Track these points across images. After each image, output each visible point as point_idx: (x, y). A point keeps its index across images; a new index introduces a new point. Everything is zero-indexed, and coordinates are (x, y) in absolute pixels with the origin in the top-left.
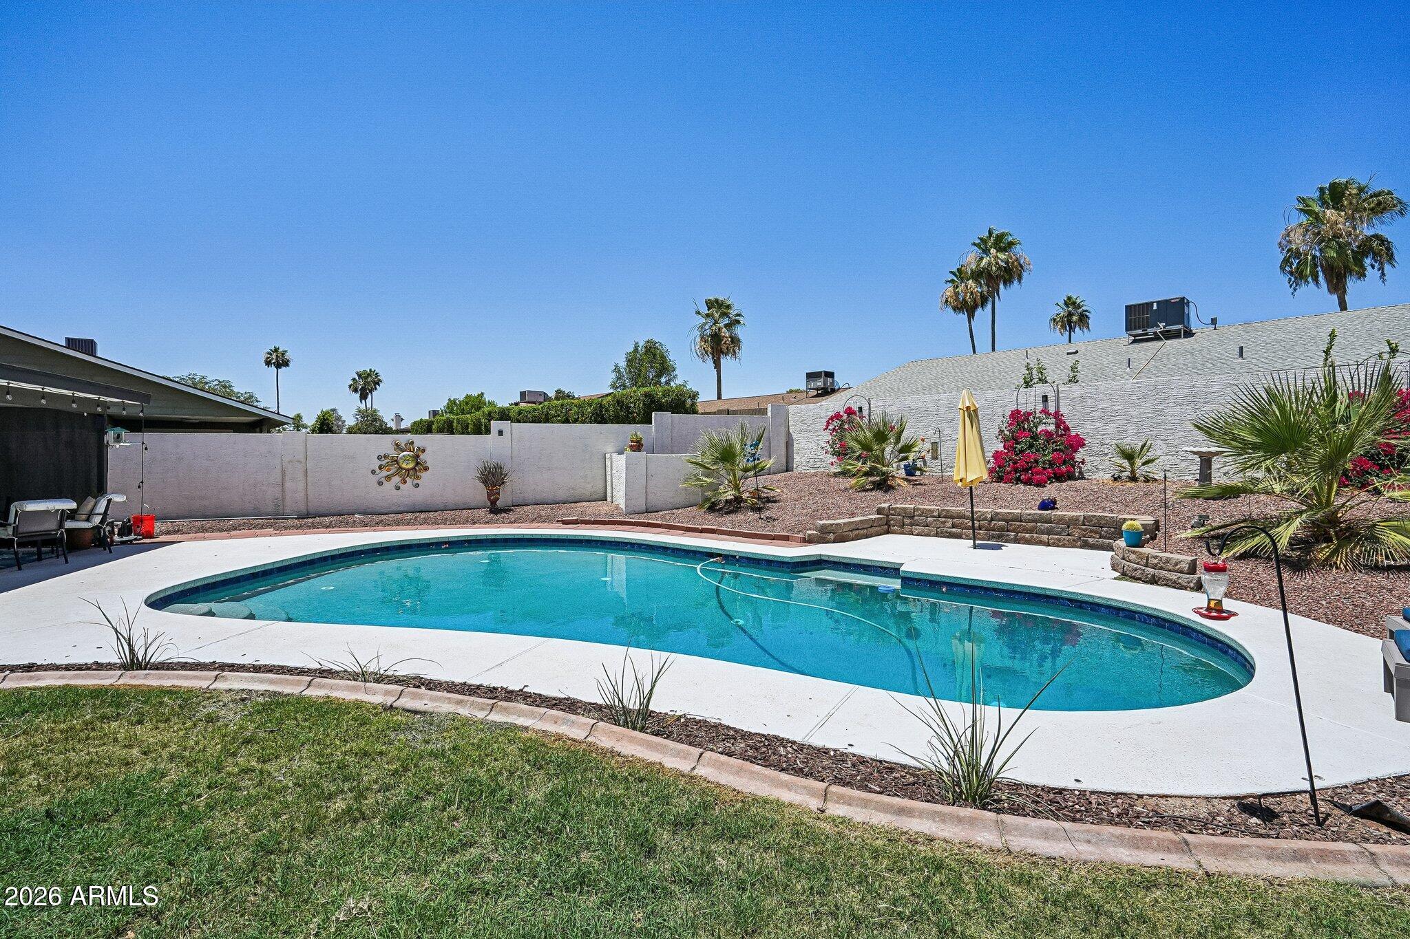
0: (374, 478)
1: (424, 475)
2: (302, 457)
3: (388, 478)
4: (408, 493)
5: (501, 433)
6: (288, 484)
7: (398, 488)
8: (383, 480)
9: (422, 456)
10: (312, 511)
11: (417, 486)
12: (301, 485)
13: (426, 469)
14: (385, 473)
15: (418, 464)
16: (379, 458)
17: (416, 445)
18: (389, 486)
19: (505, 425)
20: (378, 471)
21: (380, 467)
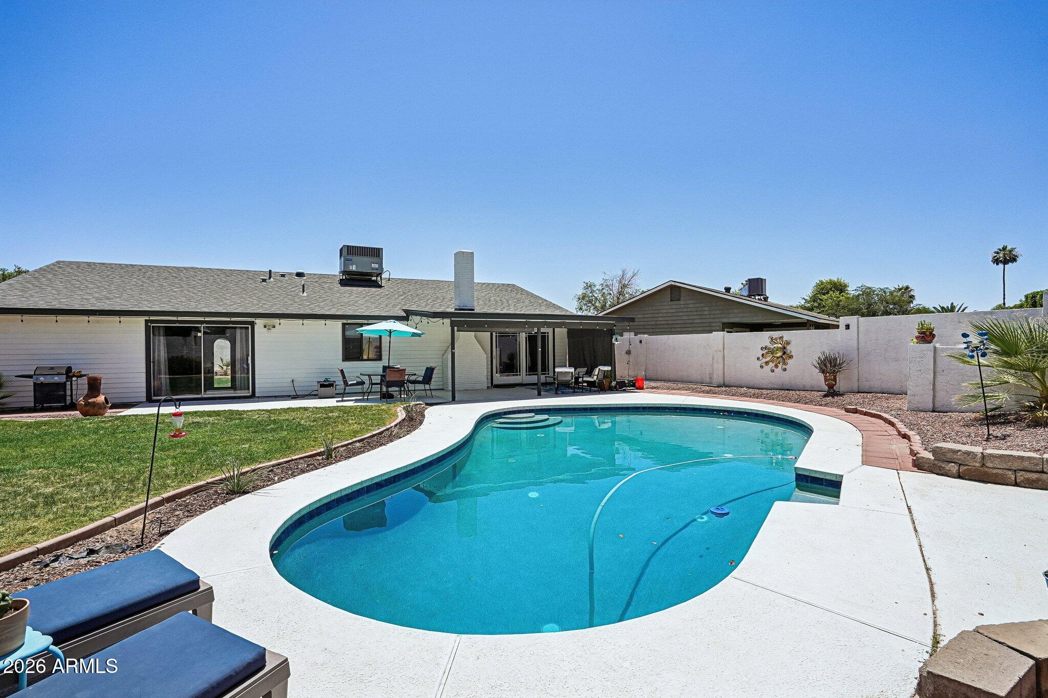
0: (759, 363)
1: (790, 362)
2: (721, 348)
3: (767, 363)
4: (779, 376)
5: (848, 327)
6: (715, 365)
7: (773, 371)
8: (764, 364)
9: (788, 347)
10: (726, 383)
11: (785, 370)
12: (721, 366)
13: (791, 357)
14: (765, 360)
15: (784, 353)
16: (762, 349)
17: (785, 339)
18: (767, 369)
19: (852, 320)
20: (761, 358)
21: (763, 355)
